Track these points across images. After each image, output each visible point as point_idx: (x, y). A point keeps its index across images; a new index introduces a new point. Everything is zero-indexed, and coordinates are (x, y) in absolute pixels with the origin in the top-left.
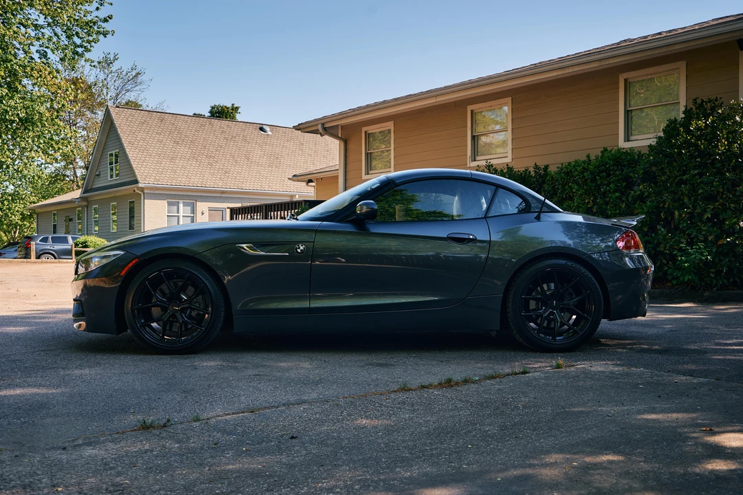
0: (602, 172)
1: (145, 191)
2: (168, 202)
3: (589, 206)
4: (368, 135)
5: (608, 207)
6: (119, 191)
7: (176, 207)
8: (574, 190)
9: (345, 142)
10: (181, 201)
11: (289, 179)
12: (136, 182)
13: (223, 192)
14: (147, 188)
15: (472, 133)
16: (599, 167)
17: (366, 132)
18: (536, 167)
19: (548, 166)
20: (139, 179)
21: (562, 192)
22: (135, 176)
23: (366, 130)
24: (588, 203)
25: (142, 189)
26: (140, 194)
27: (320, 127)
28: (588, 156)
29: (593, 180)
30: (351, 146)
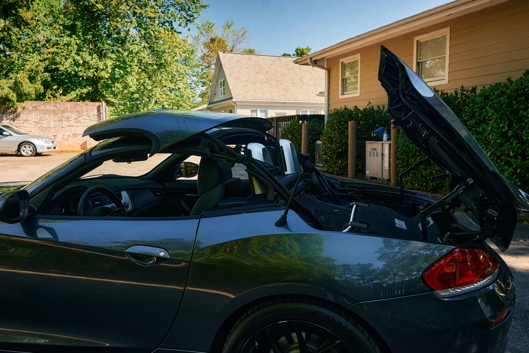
0: (520, 96)
1: (237, 104)
2: (251, 110)
3: (504, 130)
4: (343, 65)
5: (524, 132)
6: (224, 104)
7: (256, 113)
8: (490, 115)
9: (329, 71)
10: (259, 109)
11: (317, 95)
12: (232, 98)
13: (284, 103)
14: (238, 102)
15: (417, 59)
16: (517, 90)
17: (342, 63)
18: (463, 89)
19: (476, 87)
20: (233, 97)
21: (480, 115)
22: (231, 95)
23: (342, 61)
24: (503, 127)
25: (235, 103)
26: (234, 106)
27: (309, 61)
28: (509, 80)
29: (510, 105)
30: (332, 74)
